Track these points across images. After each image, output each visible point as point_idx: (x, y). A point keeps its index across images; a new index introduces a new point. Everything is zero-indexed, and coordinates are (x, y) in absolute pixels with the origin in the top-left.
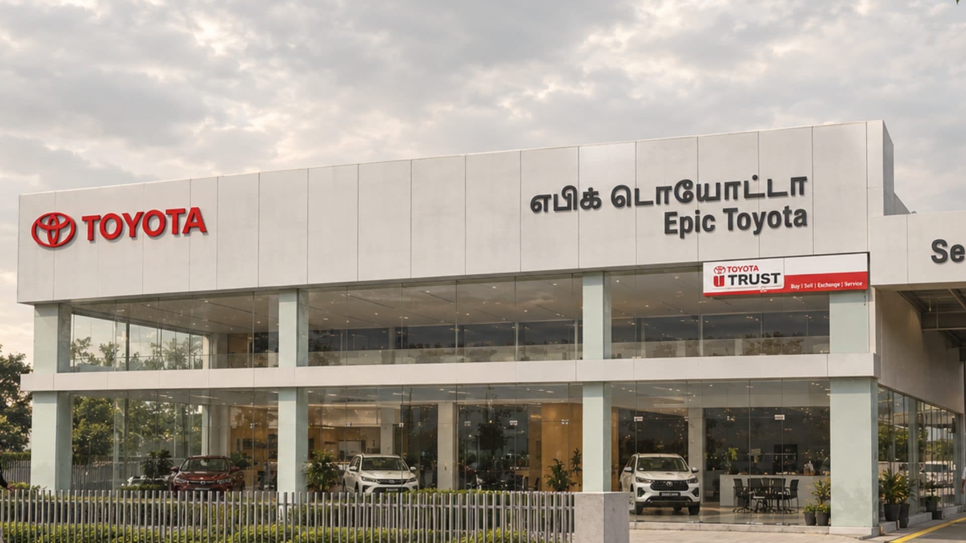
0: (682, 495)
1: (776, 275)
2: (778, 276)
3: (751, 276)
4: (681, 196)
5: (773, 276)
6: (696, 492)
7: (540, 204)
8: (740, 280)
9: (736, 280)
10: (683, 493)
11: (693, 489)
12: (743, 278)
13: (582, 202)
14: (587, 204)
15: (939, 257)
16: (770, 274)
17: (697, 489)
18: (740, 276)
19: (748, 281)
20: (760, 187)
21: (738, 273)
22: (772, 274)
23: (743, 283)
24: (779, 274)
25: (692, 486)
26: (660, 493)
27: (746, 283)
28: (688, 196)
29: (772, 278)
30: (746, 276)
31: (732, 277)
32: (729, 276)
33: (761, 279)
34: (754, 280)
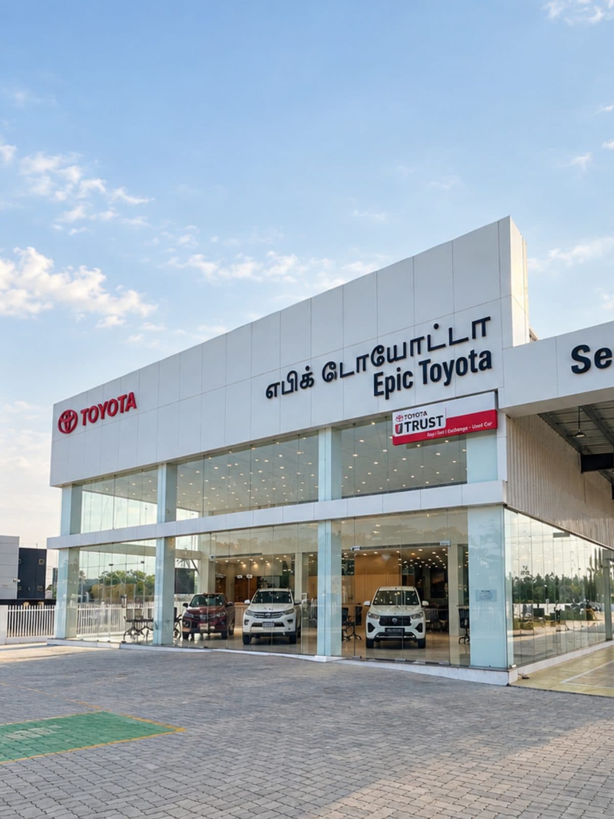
0: (406, 631)
1: (439, 417)
2: (441, 418)
3: (421, 421)
4: (376, 361)
5: (438, 419)
6: (419, 628)
7: (271, 392)
8: (414, 426)
9: (411, 425)
10: (407, 629)
11: (417, 625)
12: (416, 424)
13: (302, 383)
14: (304, 384)
15: (581, 366)
16: (435, 417)
17: (421, 625)
18: (414, 422)
19: (419, 426)
20: (440, 338)
21: (411, 420)
22: (437, 417)
23: (415, 428)
24: (442, 416)
25: (414, 622)
26: (386, 629)
27: (418, 429)
28: (381, 360)
29: (436, 421)
30: (417, 422)
31: (407, 423)
32: (405, 423)
33: (429, 424)
34: (424, 425)
